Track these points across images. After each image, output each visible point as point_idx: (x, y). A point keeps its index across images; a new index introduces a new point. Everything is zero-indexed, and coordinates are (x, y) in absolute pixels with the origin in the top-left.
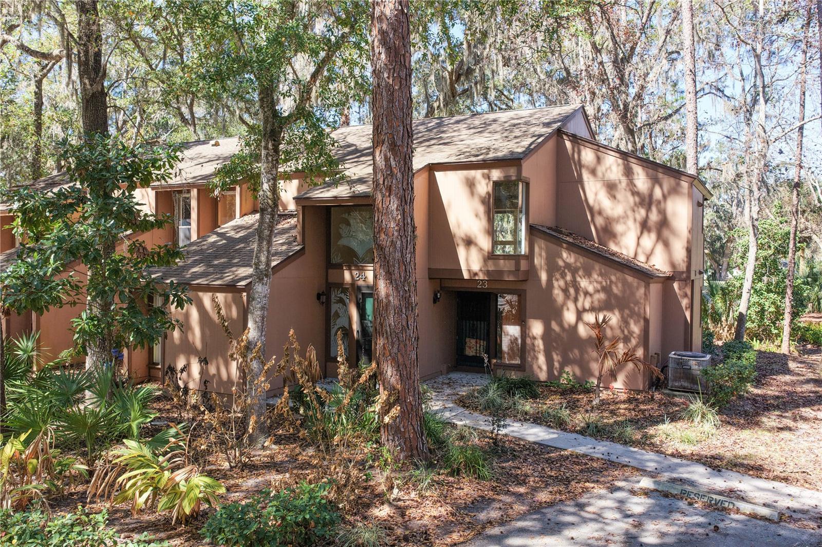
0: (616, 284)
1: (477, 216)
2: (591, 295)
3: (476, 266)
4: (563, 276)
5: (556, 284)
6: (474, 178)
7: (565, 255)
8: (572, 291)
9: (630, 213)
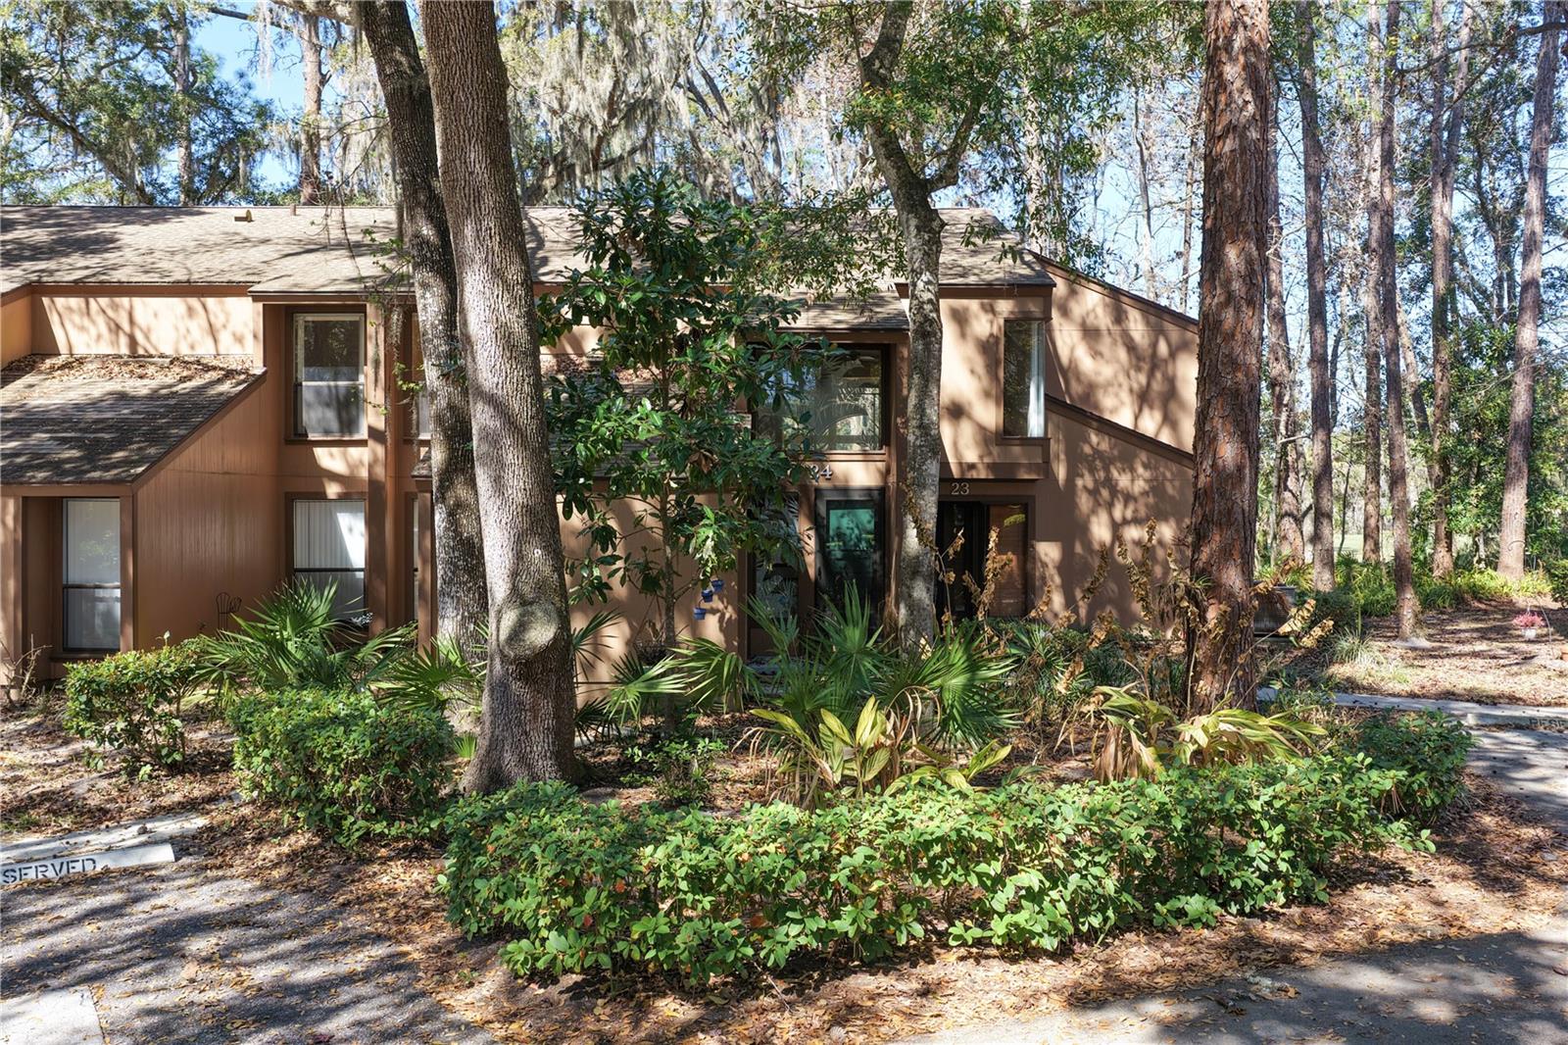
0: (1171, 481)
1: (972, 372)
2: (1135, 500)
3: (971, 455)
4: (1092, 471)
5: (1079, 482)
6: (966, 309)
7: (1094, 439)
8: (1105, 493)
9: (1122, 378)
